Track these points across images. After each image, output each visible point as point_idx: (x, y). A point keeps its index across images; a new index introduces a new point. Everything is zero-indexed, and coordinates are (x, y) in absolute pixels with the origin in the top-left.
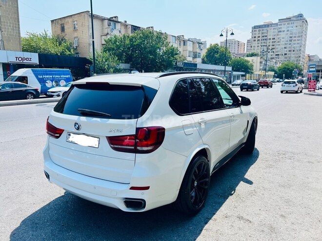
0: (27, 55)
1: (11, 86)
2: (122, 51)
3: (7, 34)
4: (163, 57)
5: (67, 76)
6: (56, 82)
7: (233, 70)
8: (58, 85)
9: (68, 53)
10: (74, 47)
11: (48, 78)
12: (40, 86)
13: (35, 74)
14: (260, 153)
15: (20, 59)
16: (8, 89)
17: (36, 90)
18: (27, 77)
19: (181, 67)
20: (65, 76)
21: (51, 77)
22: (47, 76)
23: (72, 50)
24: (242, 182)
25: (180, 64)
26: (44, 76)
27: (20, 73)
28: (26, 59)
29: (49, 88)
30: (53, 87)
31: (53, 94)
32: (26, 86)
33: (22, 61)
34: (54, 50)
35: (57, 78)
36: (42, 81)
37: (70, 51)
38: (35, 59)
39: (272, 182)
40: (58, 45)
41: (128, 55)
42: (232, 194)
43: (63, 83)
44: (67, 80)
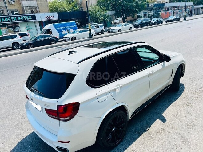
0: (51, 14)
1: (42, 37)
2: (109, 2)
3: (40, 2)
4: (138, 3)
5: (74, 26)
6: (67, 30)
7: (194, 4)
8: (69, 33)
9: (75, 9)
10: (79, 4)
11: (63, 29)
12: (59, 34)
13: (55, 27)
14: (185, 90)
15: (48, 18)
16: (41, 39)
17: (56, 38)
18: (51, 30)
19: (152, 8)
20: (73, 26)
21: (65, 27)
22: (62, 28)
23: (78, 7)
24: (158, 120)
25: (151, 6)
26: (60, 28)
27: (47, 27)
28: (51, 17)
29: (64, 35)
30: (66, 34)
31: (66, 39)
32: (50, 36)
33: (49, 19)
34: (67, 8)
35: (68, 28)
36: (59, 31)
37: (76, 7)
38: (55, 16)
39: (182, 121)
40: (69, 4)
41: (113, 4)
42: (146, 131)
43: (72, 31)
44: (74, 29)
